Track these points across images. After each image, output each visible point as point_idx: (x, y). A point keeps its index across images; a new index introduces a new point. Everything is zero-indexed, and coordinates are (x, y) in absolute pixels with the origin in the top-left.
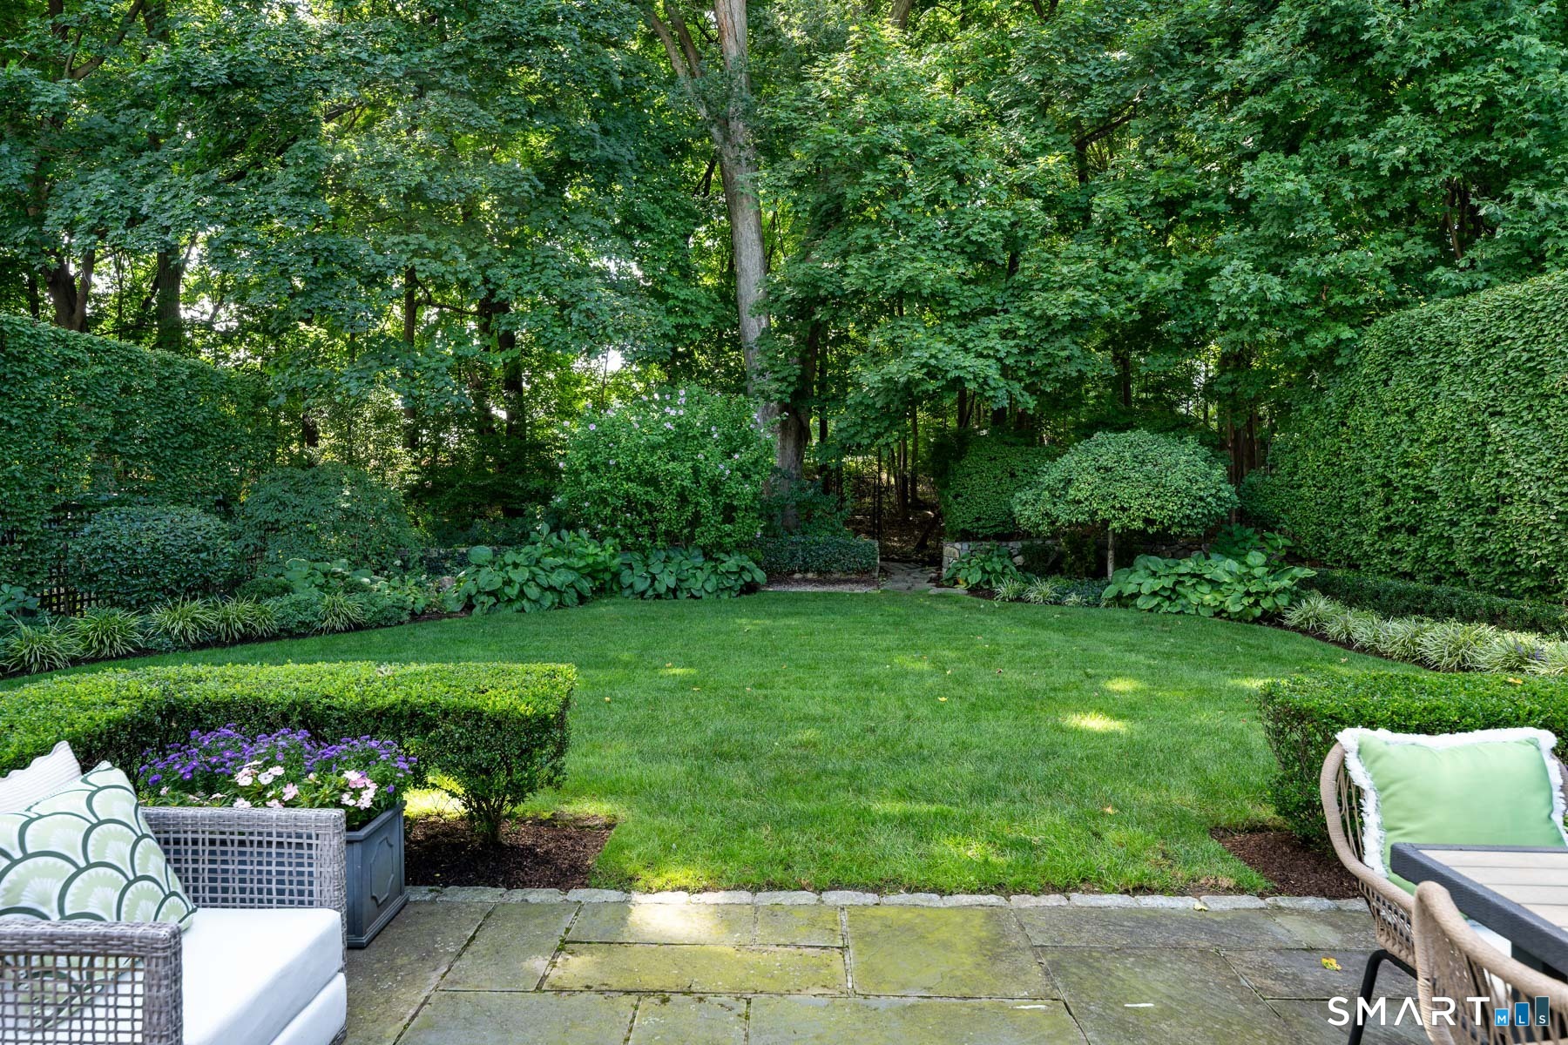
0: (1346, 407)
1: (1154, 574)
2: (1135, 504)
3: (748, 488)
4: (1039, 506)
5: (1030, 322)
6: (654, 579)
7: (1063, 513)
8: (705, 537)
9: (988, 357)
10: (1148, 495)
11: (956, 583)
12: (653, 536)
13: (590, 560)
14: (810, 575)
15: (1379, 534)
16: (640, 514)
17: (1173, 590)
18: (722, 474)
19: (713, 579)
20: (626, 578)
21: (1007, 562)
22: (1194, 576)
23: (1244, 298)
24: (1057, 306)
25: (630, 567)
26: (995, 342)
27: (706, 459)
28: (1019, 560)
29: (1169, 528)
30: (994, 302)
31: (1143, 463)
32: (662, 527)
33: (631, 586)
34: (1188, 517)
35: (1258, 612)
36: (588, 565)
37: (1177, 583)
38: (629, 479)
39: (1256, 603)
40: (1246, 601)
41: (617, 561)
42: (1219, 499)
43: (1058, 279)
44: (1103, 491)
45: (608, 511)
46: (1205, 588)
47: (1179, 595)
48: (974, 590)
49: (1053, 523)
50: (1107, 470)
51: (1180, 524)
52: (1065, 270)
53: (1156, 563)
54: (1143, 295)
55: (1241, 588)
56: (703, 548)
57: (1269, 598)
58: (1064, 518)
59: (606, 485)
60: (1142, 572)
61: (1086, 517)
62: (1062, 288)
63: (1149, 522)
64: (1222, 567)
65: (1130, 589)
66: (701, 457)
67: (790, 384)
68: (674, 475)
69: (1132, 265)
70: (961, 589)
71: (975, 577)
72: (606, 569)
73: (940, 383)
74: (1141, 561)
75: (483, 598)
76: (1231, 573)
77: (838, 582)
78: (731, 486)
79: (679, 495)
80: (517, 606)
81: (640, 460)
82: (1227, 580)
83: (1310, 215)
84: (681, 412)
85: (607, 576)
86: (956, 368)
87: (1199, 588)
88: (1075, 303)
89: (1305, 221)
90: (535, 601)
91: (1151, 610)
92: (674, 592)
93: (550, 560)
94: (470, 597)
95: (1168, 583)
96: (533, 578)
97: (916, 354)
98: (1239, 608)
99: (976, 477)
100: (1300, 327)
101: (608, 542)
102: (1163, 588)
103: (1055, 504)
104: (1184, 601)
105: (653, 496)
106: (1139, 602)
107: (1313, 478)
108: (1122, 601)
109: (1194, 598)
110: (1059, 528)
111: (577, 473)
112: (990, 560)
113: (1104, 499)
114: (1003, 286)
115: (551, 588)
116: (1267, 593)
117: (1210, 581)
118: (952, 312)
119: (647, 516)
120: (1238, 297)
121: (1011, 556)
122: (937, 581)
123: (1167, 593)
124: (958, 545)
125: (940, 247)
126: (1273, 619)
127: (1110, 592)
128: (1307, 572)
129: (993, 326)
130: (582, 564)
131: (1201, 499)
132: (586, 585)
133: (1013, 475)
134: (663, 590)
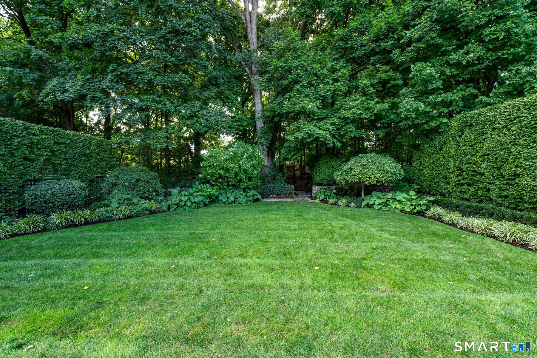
0: (442, 145)
1: (379, 198)
2: (373, 176)
3: (255, 172)
4: (342, 176)
5: (339, 120)
6: (228, 198)
7: (350, 179)
8: (243, 185)
9: (327, 131)
10: (378, 173)
11: (317, 198)
12: (228, 186)
13: (208, 193)
14: (275, 196)
15: (455, 186)
16: (224, 179)
17: (386, 203)
18: (247, 168)
19: (246, 198)
20: (220, 198)
21: (331, 192)
22: (392, 198)
23: (411, 110)
24: (349, 114)
25: (222, 195)
26: (329, 126)
27: (243, 163)
28: (334, 191)
29: (384, 183)
30: (328, 115)
31: (375, 163)
32: (231, 183)
33: (221, 200)
34: (390, 180)
35: (415, 211)
36: (208, 195)
37: (387, 201)
38: (220, 169)
39: (415, 208)
40: (411, 207)
41: (217, 193)
42: (400, 174)
43: (348, 106)
44: (363, 172)
45: (214, 179)
46: (397, 203)
47: (387, 205)
48: (322, 201)
49: (347, 182)
50: (364, 165)
51: (388, 182)
52: (351, 103)
53: (379, 194)
54: (375, 111)
55: (409, 203)
56: (243, 189)
57: (419, 207)
58: (350, 180)
59: (213, 171)
60: (375, 197)
61: (357, 180)
62: (349, 109)
63: (377, 181)
64: (402, 196)
65: (371, 202)
66: (241, 162)
67: (269, 141)
68: (233, 168)
69: (371, 102)
70: (318, 200)
71: (322, 197)
72: (214, 195)
73: (311, 139)
74: (374, 193)
75: (173, 206)
76: (405, 198)
77: (283, 198)
78: (250, 171)
79: (235, 173)
80: (184, 208)
81: (223, 164)
82: (404, 200)
83: (434, 82)
84: (235, 149)
85: (214, 198)
86: (317, 134)
87: (394, 202)
88: (354, 113)
89: (432, 84)
90: (190, 207)
91: (378, 209)
92: (234, 202)
93: (196, 194)
94: (169, 206)
95: (384, 201)
96: (189, 199)
97: (304, 130)
98: (409, 210)
99: (322, 167)
100: (428, 119)
101: (215, 187)
102: (383, 202)
103: (347, 176)
104: (389, 207)
105: (227, 174)
106: (375, 206)
107: (428, 167)
108: (368, 206)
109: (393, 206)
110: (348, 183)
111: (206, 167)
112: (326, 192)
113: (363, 174)
114: (331, 110)
115: (195, 202)
116: (418, 205)
117: (398, 201)
118: (315, 118)
119: (226, 180)
120: (409, 109)
121: (332, 190)
122: (311, 197)
123: (384, 204)
124: (317, 187)
125: (312, 98)
126: (421, 213)
127: (364, 203)
128: (432, 198)
129: (328, 122)
130: (206, 194)
131: (395, 174)
132: (207, 201)
133: (333, 167)
134: (230, 201)
